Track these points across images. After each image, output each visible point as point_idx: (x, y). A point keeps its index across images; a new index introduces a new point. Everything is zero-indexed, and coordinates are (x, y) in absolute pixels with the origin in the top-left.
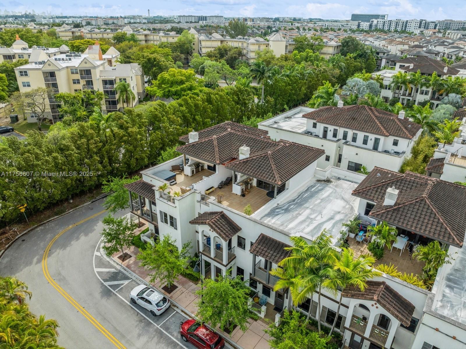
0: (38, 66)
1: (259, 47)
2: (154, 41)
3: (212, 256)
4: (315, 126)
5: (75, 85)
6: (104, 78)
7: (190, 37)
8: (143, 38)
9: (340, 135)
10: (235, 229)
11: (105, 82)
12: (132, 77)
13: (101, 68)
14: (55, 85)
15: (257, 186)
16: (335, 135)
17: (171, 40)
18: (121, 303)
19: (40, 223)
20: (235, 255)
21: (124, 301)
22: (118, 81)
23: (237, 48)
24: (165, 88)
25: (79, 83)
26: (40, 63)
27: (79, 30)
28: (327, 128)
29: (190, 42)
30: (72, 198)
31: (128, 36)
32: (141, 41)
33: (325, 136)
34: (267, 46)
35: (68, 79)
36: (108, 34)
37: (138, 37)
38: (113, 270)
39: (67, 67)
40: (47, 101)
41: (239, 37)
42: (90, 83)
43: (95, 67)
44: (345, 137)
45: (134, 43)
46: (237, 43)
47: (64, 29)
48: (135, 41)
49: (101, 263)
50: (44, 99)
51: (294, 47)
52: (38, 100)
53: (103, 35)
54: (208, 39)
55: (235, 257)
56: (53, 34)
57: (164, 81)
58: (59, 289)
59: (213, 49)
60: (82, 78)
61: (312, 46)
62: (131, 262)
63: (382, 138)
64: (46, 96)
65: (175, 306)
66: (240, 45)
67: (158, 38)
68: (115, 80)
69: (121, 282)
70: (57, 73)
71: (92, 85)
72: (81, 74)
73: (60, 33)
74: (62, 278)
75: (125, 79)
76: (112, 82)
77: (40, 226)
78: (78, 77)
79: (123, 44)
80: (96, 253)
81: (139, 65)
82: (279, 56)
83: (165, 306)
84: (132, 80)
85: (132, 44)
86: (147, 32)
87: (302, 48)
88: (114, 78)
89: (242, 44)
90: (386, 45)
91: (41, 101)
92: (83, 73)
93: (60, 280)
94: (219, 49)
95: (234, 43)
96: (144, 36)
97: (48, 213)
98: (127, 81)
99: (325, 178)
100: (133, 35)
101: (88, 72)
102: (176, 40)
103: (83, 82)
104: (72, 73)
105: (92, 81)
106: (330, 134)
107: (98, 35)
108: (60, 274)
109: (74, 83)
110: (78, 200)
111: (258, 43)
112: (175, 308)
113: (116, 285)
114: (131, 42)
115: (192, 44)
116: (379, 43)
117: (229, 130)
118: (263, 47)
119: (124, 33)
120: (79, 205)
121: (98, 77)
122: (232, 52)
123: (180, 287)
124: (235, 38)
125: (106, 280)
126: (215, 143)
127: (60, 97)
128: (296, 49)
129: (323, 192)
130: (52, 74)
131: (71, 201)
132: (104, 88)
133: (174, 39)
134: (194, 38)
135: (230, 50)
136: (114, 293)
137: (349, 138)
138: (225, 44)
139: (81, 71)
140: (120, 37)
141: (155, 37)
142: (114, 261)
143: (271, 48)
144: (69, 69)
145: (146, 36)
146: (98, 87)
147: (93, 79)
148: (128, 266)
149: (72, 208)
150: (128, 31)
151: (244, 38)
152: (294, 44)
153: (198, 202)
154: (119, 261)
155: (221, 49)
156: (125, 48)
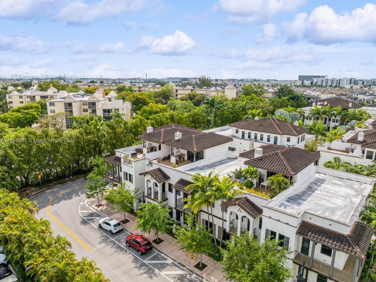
0: (61, 100)
1: (218, 93)
2: (145, 91)
3: (152, 198)
4: (237, 132)
5: (84, 112)
6: (104, 108)
7: (170, 88)
8: (137, 89)
9: (253, 137)
10: (166, 177)
11: (105, 111)
12: (123, 109)
13: (103, 102)
14: (71, 112)
15: (188, 160)
16: (249, 137)
17: (156, 90)
18: (93, 228)
19: (49, 188)
20: (167, 198)
21: (94, 227)
22: (113, 110)
23: (202, 94)
24: (145, 116)
25: (87, 111)
26: (64, 98)
27: (94, 84)
28: (244, 132)
29: (170, 91)
30: (72, 175)
31: (127, 88)
32: (135, 91)
33: (243, 137)
34: (223, 93)
35: (80, 109)
36: (113, 86)
37: (134, 88)
38: (91, 212)
39: (80, 101)
40: (64, 121)
41: (205, 87)
42: (94, 111)
43: (99, 101)
44: (256, 138)
45: (130, 92)
46: (203, 91)
47: (83, 84)
48: (131, 91)
49: (83, 208)
50: (63, 119)
51: (243, 93)
52: (59, 119)
53: (109, 87)
54: (183, 89)
55: (167, 199)
56: (76, 87)
57: (144, 112)
58: (55, 219)
59: (185, 96)
60: (89, 108)
61: (256, 93)
62: (104, 208)
63: (279, 136)
64: (64, 117)
65: (126, 230)
66: (205, 92)
67: (148, 89)
68: (111, 109)
69: (95, 218)
70: (73, 104)
71: (96, 112)
72: (89, 105)
73: (80, 87)
74: (58, 214)
75: (118, 110)
76: (109, 111)
77: (49, 189)
78: (87, 107)
79: (123, 93)
80: (82, 203)
81: (130, 102)
82: (231, 99)
83: (119, 228)
84: (123, 110)
85: (129, 93)
86: (141, 85)
87: (248, 94)
88: (110, 108)
89: (206, 92)
90: (319, 95)
91: (61, 120)
92: (91, 105)
93: (56, 215)
94: (189, 95)
95: (199, 92)
96: (138, 88)
97: (55, 182)
98: (119, 110)
99: (234, 157)
100: (130, 87)
101: (94, 104)
102: (160, 90)
103: (90, 111)
104: (83, 105)
105: (96, 110)
106: (246, 136)
107: (106, 87)
108: (57, 212)
109: (84, 111)
110: (75, 177)
111: (217, 91)
112: (126, 232)
113: (91, 219)
114: (129, 92)
115: (171, 93)
116: (314, 93)
117: (173, 127)
118: (220, 94)
119: (124, 86)
120: (76, 180)
121: (100, 107)
122: (198, 97)
123: (131, 221)
124: (202, 88)
125: (84, 217)
126: (163, 132)
127: (73, 118)
128: (245, 94)
129: (229, 163)
130: (70, 105)
131: (71, 177)
132: (104, 115)
133: (159, 89)
134: (173, 89)
135: (197, 96)
136: (89, 223)
137: (259, 138)
138: (193, 92)
139: (89, 103)
140: (121, 89)
141: (146, 89)
142: (92, 208)
143: (226, 94)
144: (82, 102)
145: (139, 87)
146: (100, 113)
147: (96, 109)
148: (101, 210)
149: (71, 181)
150: (127, 84)
151: (207, 88)
152: (242, 92)
153: (147, 165)
154: (96, 208)
155: (191, 95)
156: (124, 95)
